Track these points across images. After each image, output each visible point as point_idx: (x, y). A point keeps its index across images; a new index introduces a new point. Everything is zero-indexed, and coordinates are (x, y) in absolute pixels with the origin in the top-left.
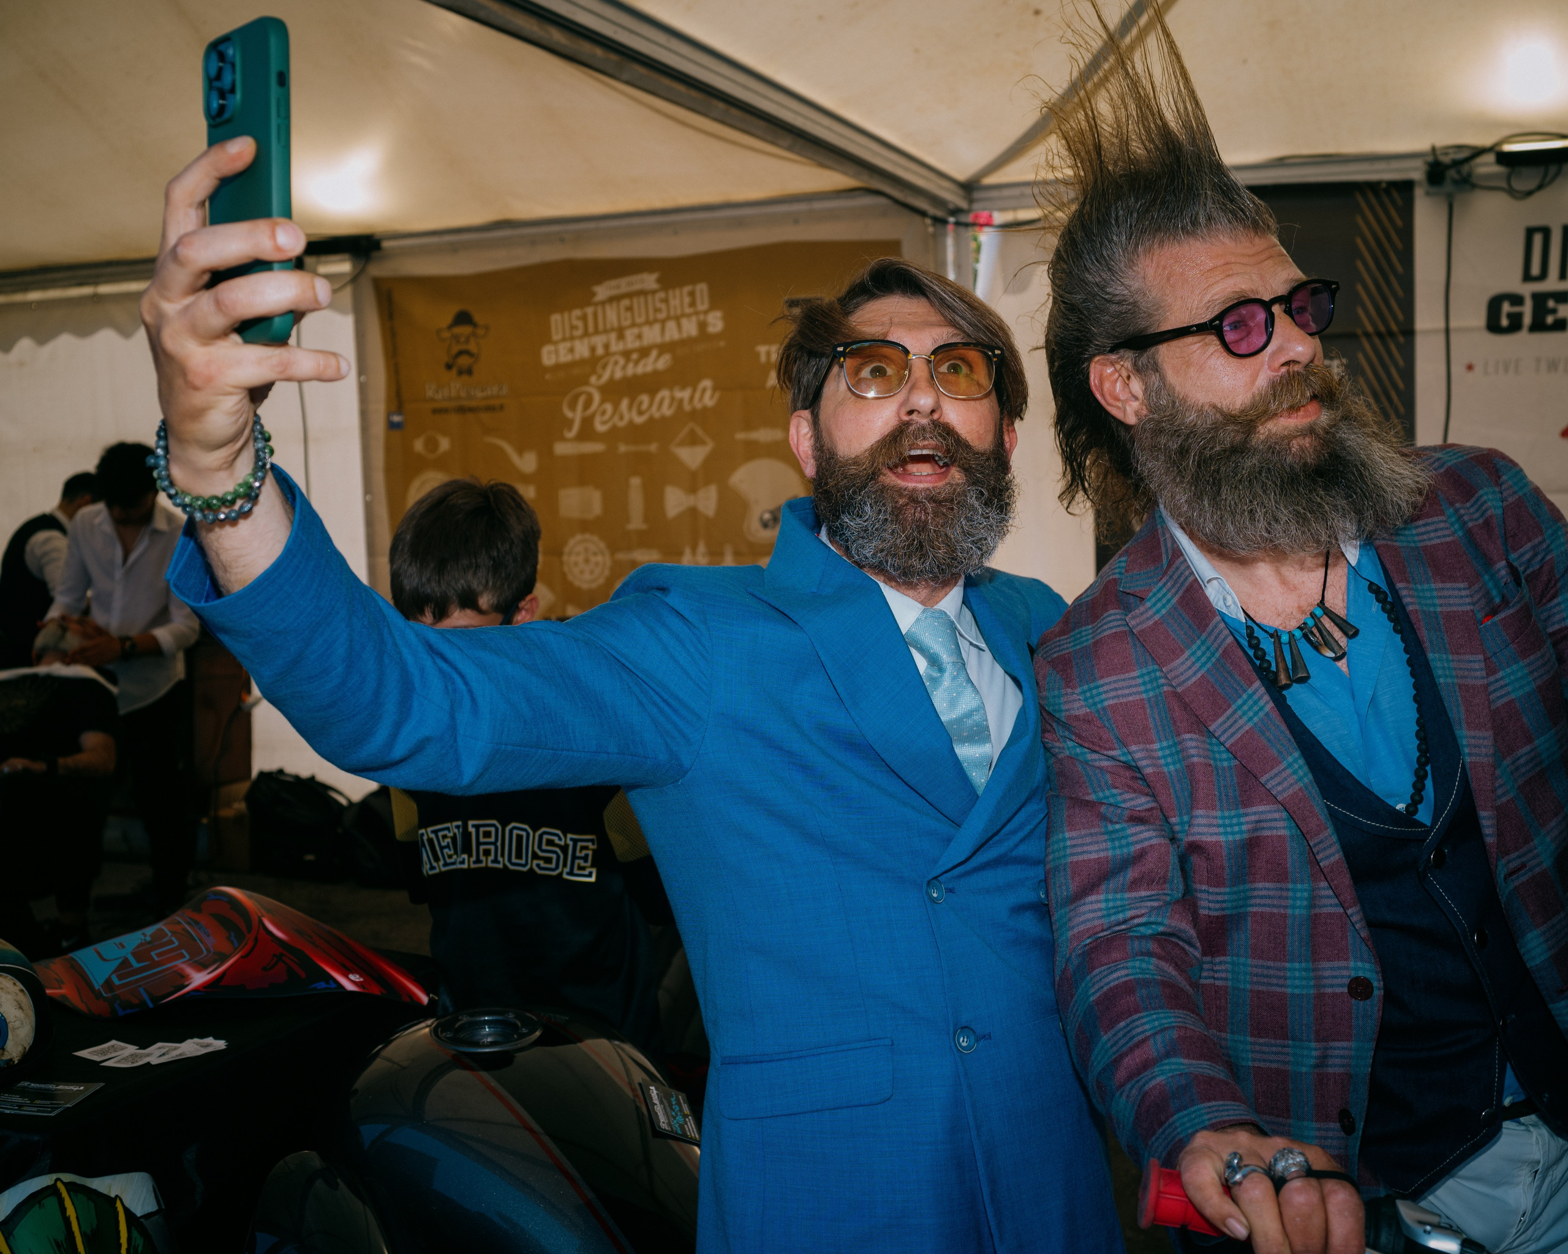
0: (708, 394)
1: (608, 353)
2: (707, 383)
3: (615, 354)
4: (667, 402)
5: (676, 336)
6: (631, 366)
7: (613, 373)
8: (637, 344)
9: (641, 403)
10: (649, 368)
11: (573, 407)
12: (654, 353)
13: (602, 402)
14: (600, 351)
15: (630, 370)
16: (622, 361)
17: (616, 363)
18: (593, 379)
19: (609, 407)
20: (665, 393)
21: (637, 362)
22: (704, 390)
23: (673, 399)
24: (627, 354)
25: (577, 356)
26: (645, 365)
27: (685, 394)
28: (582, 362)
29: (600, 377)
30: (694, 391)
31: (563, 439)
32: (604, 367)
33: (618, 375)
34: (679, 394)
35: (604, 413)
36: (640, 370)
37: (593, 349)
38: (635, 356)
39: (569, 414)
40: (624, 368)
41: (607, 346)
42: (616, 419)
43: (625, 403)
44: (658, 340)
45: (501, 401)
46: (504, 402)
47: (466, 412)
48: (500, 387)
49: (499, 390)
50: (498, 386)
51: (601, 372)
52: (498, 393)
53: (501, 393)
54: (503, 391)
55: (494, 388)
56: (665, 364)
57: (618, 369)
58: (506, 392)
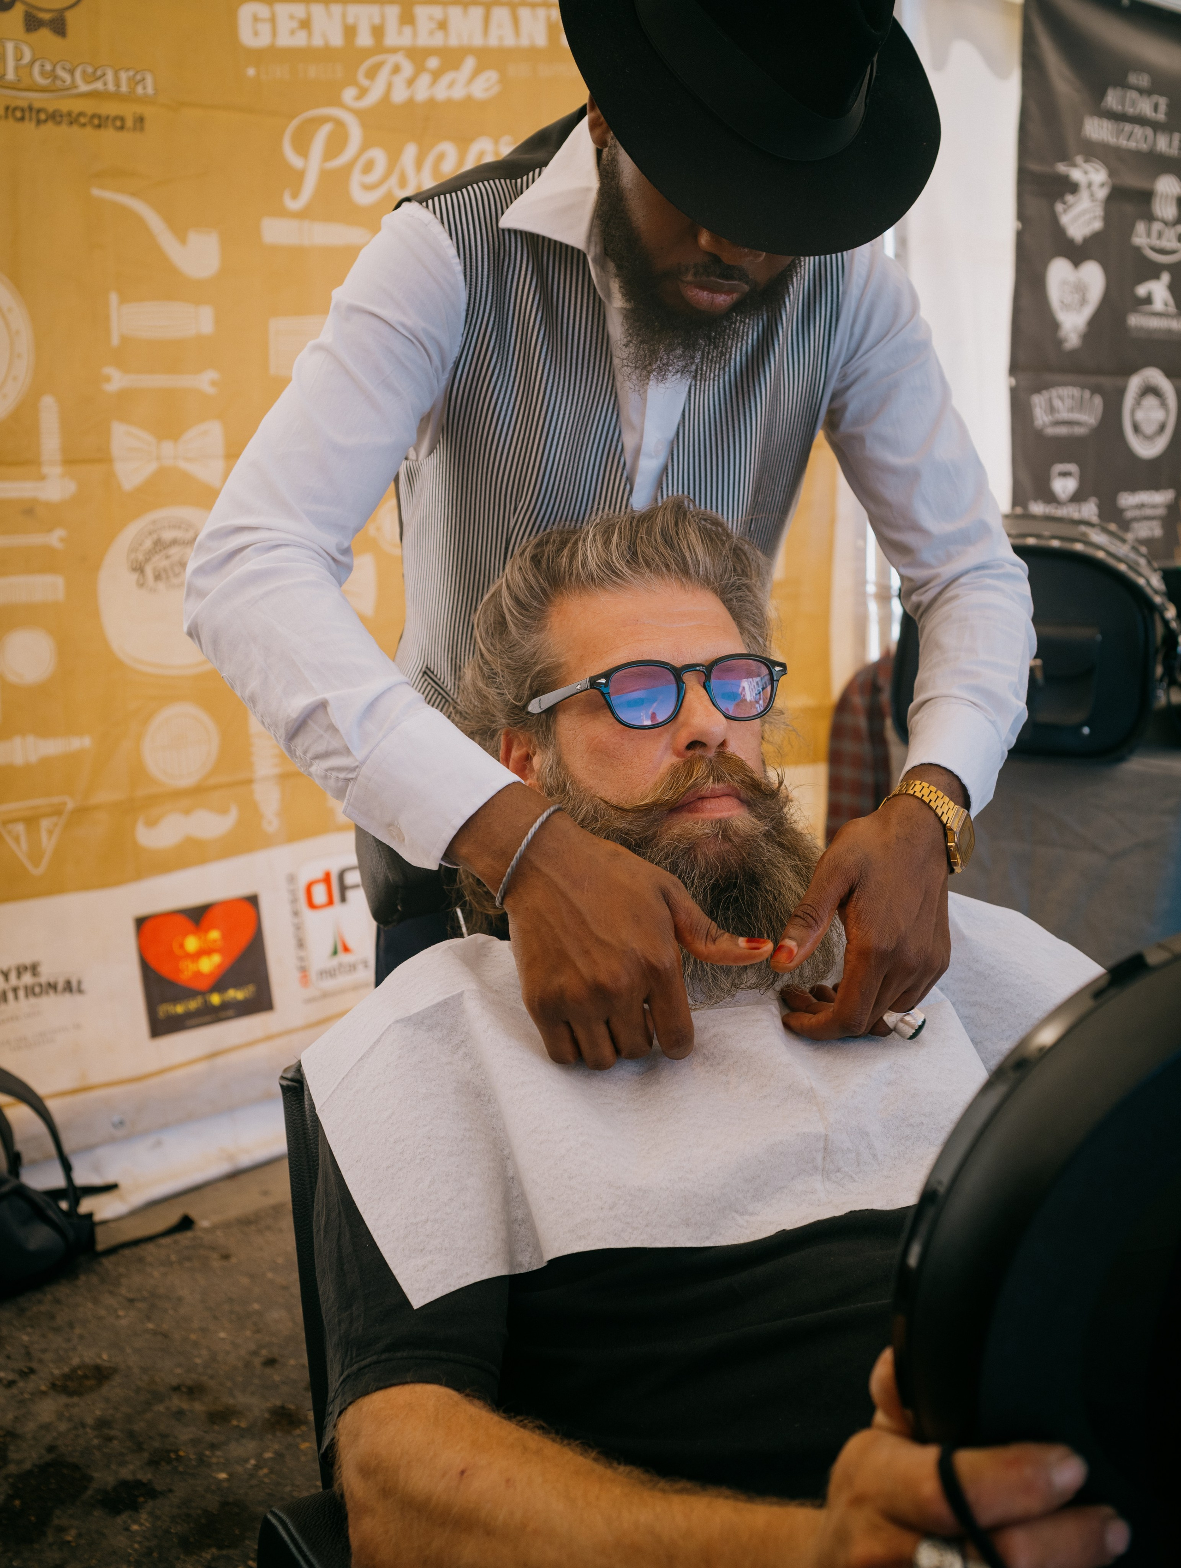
1: (379, 47)
3: (394, 50)
5: (510, 41)
6: (425, 79)
7: (389, 86)
8: (438, 40)
9: (441, 157)
10: (458, 93)
11: (302, 147)
12: (470, 63)
13: (365, 147)
14: (364, 39)
15: (422, 91)
16: (408, 69)
17: (396, 69)
18: (349, 94)
19: (379, 156)
20: (486, 144)
21: (436, 75)
24: (417, 55)
25: (318, 41)
26: (451, 85)
28: (325, 54)
29: (363, 92)
31: (283, 213)
32: (372, 74)
33: (400, 95)
35: (368, 167)
36: (441, 92)
37: (350, 32)
38: (433, 63)
39: (296, 161)
40: (411, 82)
41: (378, 32)
42: (393, 181)
43: (410, 152)
44: (478, 41)
45: (139, 109)
46: (147, 111)
47: (46, 121)
48: (138, 77)
49: (134, 82)
50: (131, 73)
51: (365, 82)
52: (132, 91)
53: (139, 90)
54: (144, 88)
55: (123, 76)
56: (487, 90)
57: (399, 82)
58: (150, 90)
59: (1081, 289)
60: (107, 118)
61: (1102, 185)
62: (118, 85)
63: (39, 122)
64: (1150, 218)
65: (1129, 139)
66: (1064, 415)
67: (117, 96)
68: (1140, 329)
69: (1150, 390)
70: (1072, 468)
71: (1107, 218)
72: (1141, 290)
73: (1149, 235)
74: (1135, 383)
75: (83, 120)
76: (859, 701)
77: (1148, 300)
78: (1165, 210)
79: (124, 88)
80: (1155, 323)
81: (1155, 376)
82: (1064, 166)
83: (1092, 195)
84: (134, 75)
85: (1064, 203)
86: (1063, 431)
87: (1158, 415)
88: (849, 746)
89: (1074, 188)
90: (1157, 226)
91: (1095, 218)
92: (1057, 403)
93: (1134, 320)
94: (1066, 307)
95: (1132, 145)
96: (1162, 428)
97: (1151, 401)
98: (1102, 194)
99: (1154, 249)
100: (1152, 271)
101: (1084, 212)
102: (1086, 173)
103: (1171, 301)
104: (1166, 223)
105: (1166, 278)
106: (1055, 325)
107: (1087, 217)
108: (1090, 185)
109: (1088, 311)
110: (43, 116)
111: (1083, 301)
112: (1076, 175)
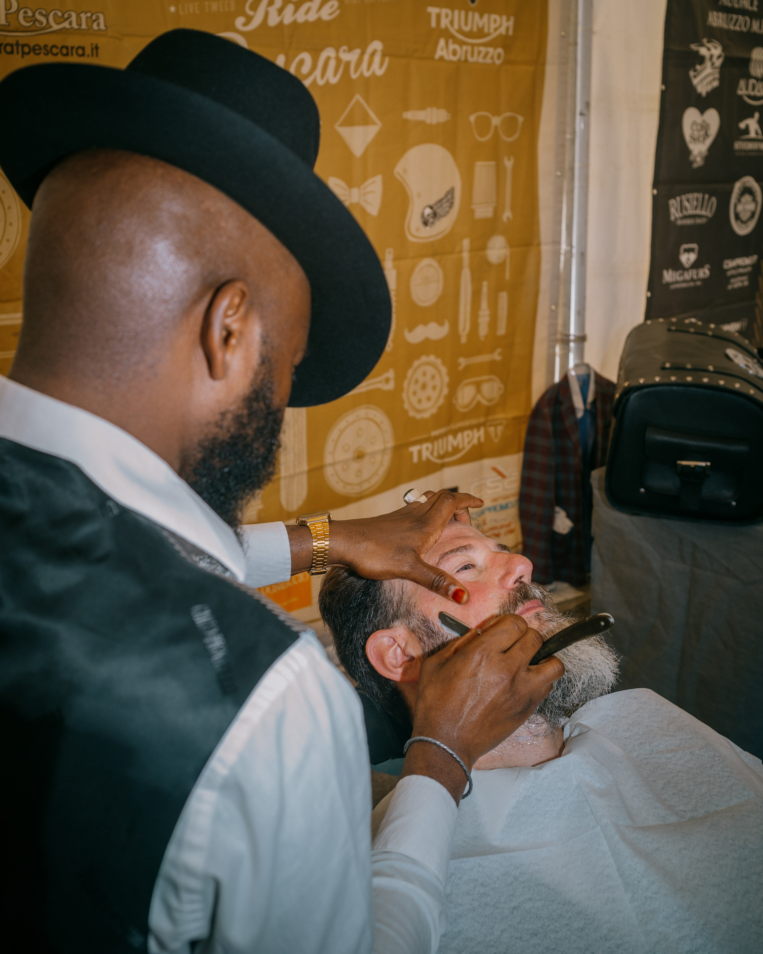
0: (377, 59)
2: (377, 45)
4: (332, 64)
7: (267, 14)
10: (312, 17)
18: (239, 22)
20: (329, 52)
22: (373, 54)
23: (339, 60)
27: (351, 57)
29: (249, 19)
30: (363, 54)
33: (273, 20)
34: (345, 57)
36: (301, 17)
40: (280, 11)
45: (95, 40)
46: (101, 41)
47: (29, 53)
48: (94, 17)
49: (91, 21)
50: (89, 15)
51: (251, 13)
52: (90, 27)
53: (95, 26)
54: (98, 25)
55: (83, 16)
56: (331, 14)
57: (273, 11)
58: (102, 27)
59: (705, 127)
60: (72, 48)
61: (719, 57)
62: (80, 25)
63: (23, 53)
64: (748, 76)
65: (735, 25)
66: (691, 212)
67: (79, 31)
68: (741, 151)
69: (747, 191)
70: (695, 246)
71: (722, 79)
72: (742, 125)
73: (747, 88)
74: (738, 186)
75: (55, 51)
76: (547, 411)
77: (746, 131)
78: (756, 71)
79: (84, 26)
80: (750, 146)
81: (750, 181)
82: (695, 46)
83: (713, 64)
84: (91, 16)
85: (695, 71)
86: (689, 222)
87: (751, 207)
88: (540, 441)
89: (701, 60)
90: (752, 81)
91: (714, 79)
92: (686, 204)
93: (738, 145)
94: (695, 140)
95: (737, 28)
96: (753, 214)
97: (747, 198)
98: (718, 63)
99: (749, 97)
100: (748, 112)
101: (708, 75)
102: (709, 49)
103: (760, 132)
104: (757, 79)
105: (757, 115)
106: (687, 152)
107: (710, 78)
108: (711, 57)
109: (709, 142)
110: (26, 49)
111: (706, 135)
112: (703, 51)
